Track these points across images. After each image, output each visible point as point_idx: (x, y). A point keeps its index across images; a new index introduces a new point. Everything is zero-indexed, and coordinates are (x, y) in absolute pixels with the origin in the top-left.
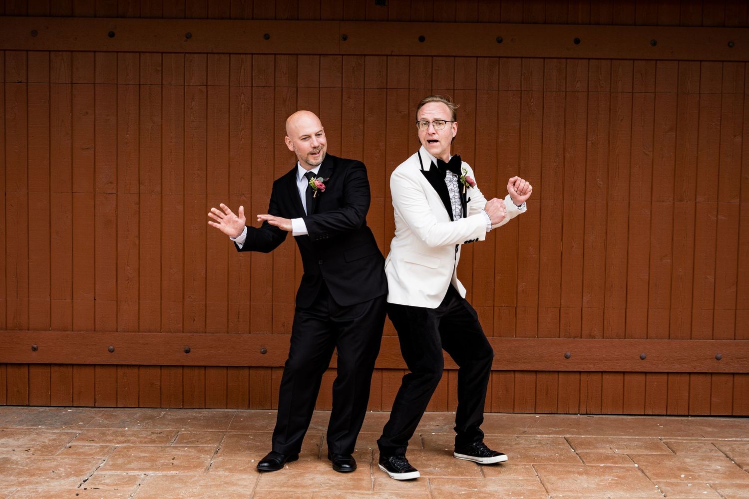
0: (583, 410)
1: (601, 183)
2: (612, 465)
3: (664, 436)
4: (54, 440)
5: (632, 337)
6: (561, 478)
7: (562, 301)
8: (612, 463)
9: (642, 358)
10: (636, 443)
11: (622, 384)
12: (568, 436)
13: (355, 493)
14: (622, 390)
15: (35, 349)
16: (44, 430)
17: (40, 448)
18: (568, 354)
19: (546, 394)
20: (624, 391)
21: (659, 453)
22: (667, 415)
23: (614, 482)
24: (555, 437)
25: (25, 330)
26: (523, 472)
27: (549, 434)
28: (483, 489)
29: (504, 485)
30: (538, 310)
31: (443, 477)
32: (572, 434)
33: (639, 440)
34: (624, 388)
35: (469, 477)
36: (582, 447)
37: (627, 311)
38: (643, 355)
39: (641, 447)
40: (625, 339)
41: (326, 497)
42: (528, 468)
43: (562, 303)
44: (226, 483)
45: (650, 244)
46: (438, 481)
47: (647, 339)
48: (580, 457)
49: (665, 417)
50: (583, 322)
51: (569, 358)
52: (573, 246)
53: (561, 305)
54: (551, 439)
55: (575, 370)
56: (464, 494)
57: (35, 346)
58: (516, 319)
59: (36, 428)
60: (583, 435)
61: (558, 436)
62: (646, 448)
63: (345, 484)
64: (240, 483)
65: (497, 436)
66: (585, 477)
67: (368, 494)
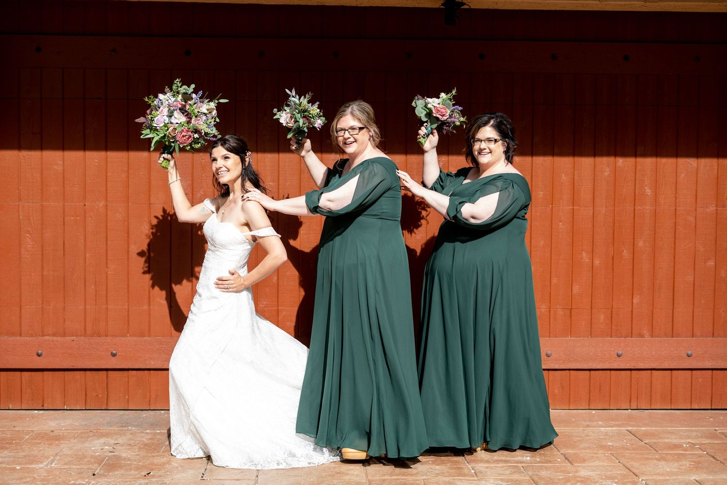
0: (634, 406)
1: (649, 191)
2: (683, 452)
3: (718, 427)
4: (151, 439)
5: (678, 336)
6: (642, 464)
7: (614, 303)
8: (681, 451)
9: (689, 356)
10: (695, 434)
11: (670, 381)
12: (629, 428)
13: (462, 479)
14: (670, 386)
15: (114, 355)
16: (135, 431)
17: (142, 446)
18: (620, 352)
19: (600, 391)
20: (671, 387)
21: (720, 442)
22: (711, 409)
23: (693, 466)
24: (618, 430)
25: (104, 336)
26: (606, 460)
27: (611, 427)
28: (577, 474)
29: (595, 471)
30: (591, 312)
31: (535, 465)
32: (633, 427)
33: (696, 431)
34: (671, 384)
35: (558, 465)
36: (648, 437)
37: (674, 311)
38: (689, 352)
39: (701, 437)
40: (672, 337)
41: (437, 483)
42: (608, 456)
43: (614, 305)
44: (338, 473)
45: (695, 248)
46: (533, 468)
47: (693, 337)
48: (649, 446)
49: (710, 411)
50: (634, 323)
51: (621, 356)
52: (623, 251)
53: (612, 306)
54: (616, 431)
55: (627, 368)
56: (562, 479)
57: (114, 352)
58: (571, 320)
59: (126, 429)
60: (643, 427)
61: (620, 428)
62: (707, 437)
63: (448, 472)
64: (351, 472)
65: (565, 430)
66: (664, 462)
67: (474, 480)
